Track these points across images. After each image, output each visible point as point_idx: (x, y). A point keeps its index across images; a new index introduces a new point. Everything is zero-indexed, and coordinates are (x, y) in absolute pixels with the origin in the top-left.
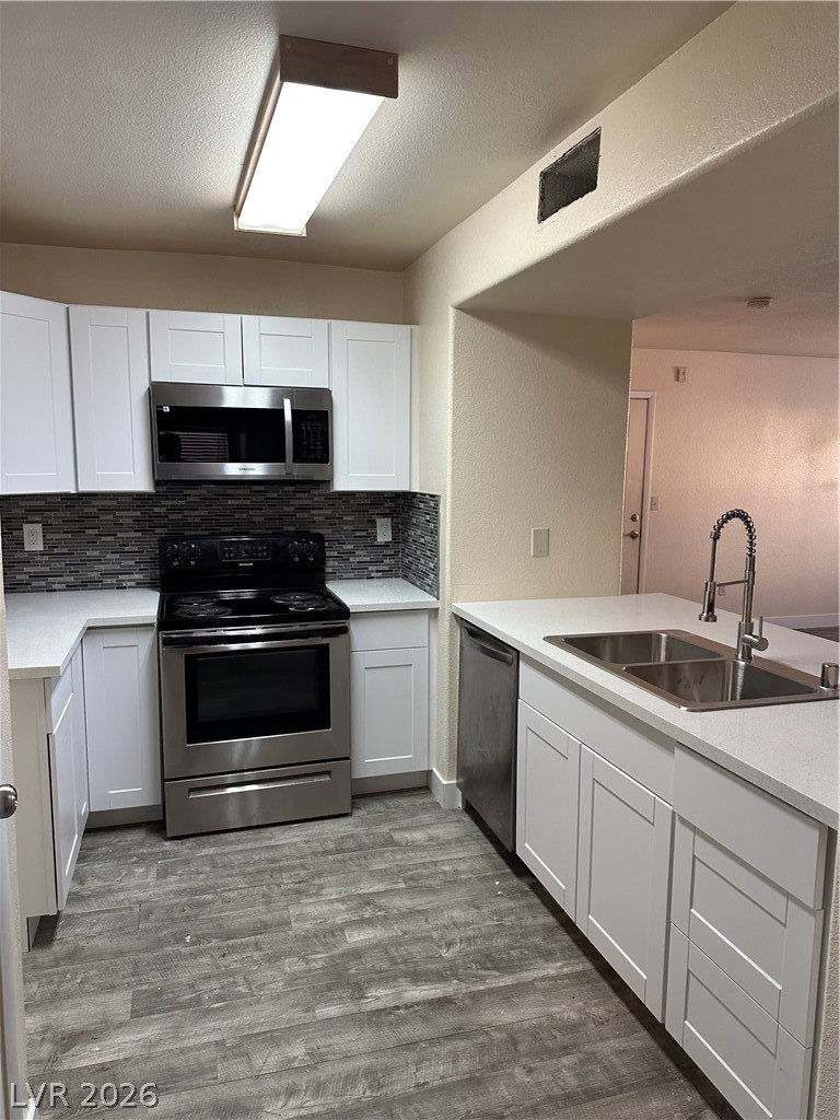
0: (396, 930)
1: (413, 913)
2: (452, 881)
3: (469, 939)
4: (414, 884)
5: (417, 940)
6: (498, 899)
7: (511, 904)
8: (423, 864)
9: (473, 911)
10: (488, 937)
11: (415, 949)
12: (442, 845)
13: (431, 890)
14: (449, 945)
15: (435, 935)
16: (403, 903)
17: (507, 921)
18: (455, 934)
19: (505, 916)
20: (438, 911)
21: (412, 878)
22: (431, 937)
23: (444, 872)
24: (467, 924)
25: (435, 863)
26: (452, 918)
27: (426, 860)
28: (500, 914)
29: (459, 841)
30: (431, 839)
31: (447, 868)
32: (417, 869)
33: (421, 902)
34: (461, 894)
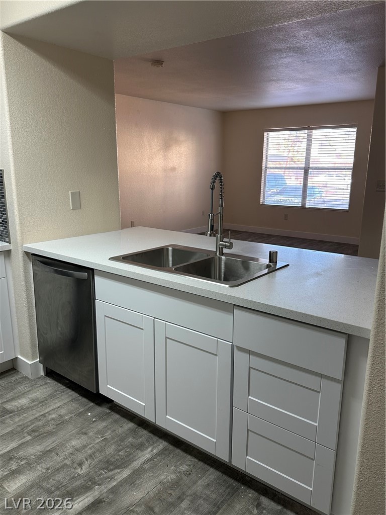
0: (40, 469)
1: (46, 453)
2: (61, 423)
3: (91, 456)
4: (37, 434)
5: (57, 470)
6: (95, 424)
7: (104, 424)
8: (36, 418)
9: (84, 437)
10: (101, 450)
11: (60, 477)
12: (42, 402)
13: (50, 434)
14: (80, 465)
15: (68, 462)
16: (36, 449)
17: (108, 435)
18: (80, 456)
19: (105, 433)
20: (61, 445)
21: (33, 431)
22: (66, 464)
23: (53, 419)
24: (85, 447)
25: (44, 415)
26: (73, 446)
27: (36, 416)
28: (101, 432)
29: (52, 396)
30: (33, 401)
31: (53, 416)
32: (33, 423)
33: (48, 444)
34: (71, 429)
